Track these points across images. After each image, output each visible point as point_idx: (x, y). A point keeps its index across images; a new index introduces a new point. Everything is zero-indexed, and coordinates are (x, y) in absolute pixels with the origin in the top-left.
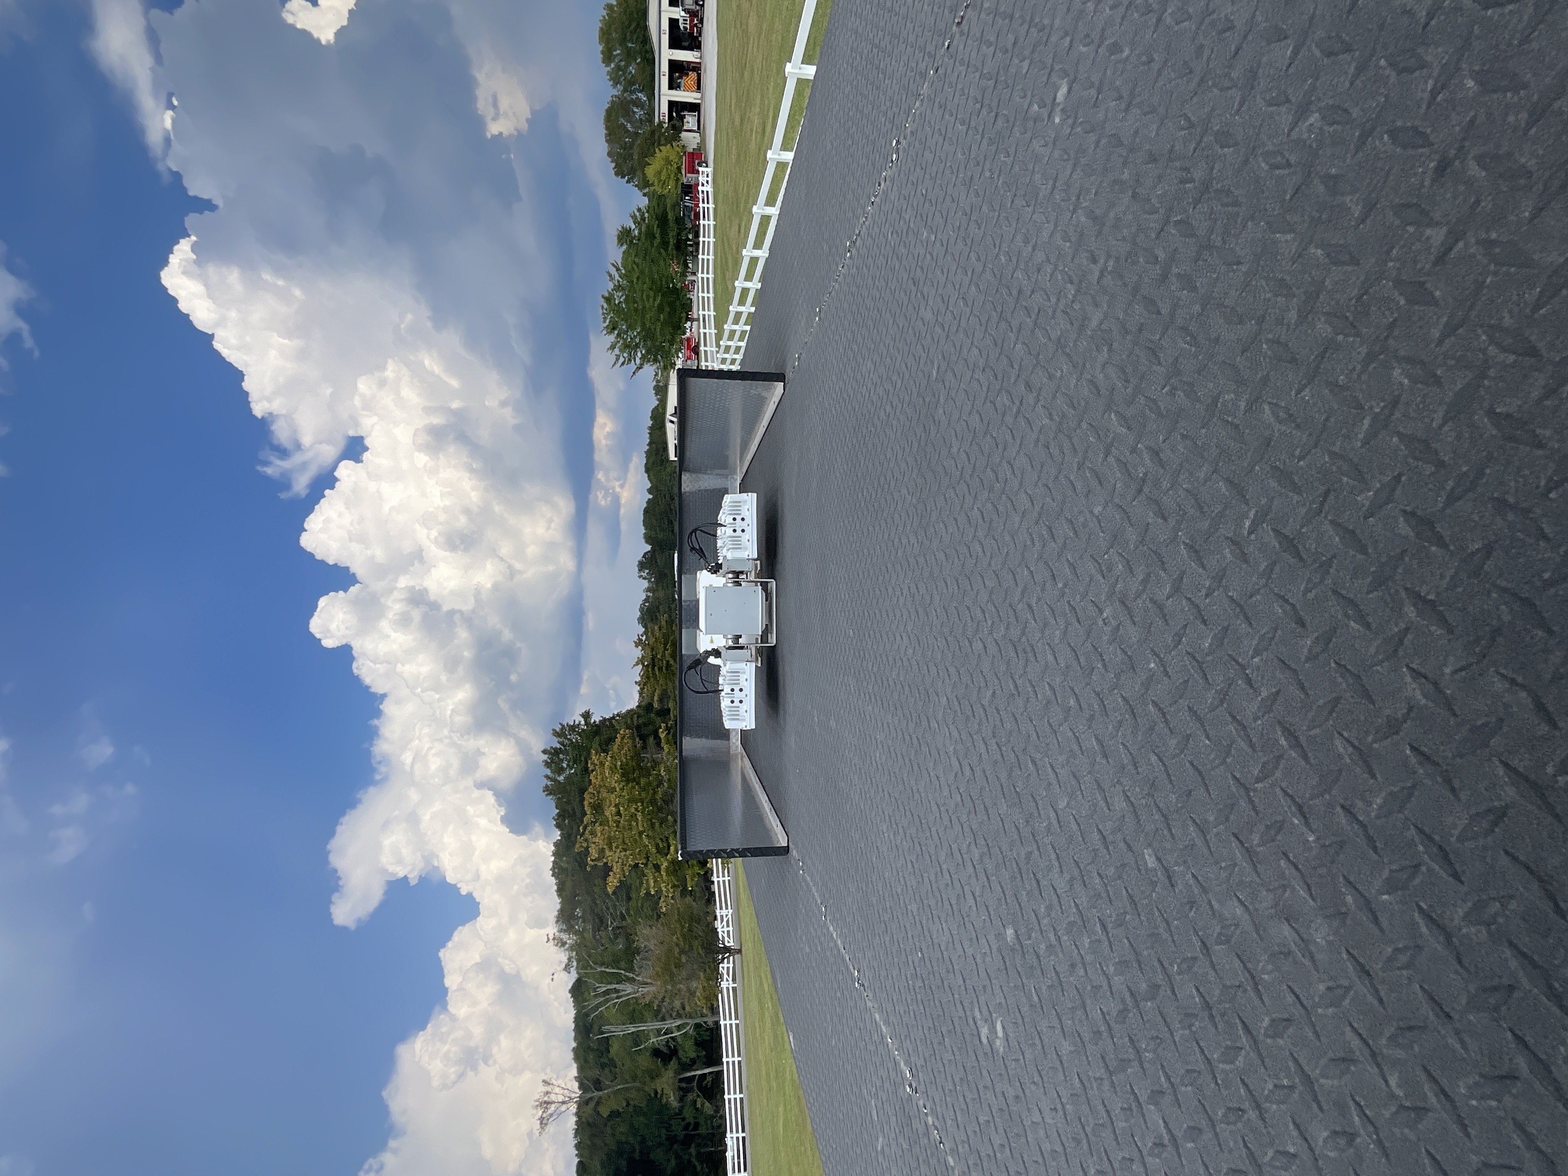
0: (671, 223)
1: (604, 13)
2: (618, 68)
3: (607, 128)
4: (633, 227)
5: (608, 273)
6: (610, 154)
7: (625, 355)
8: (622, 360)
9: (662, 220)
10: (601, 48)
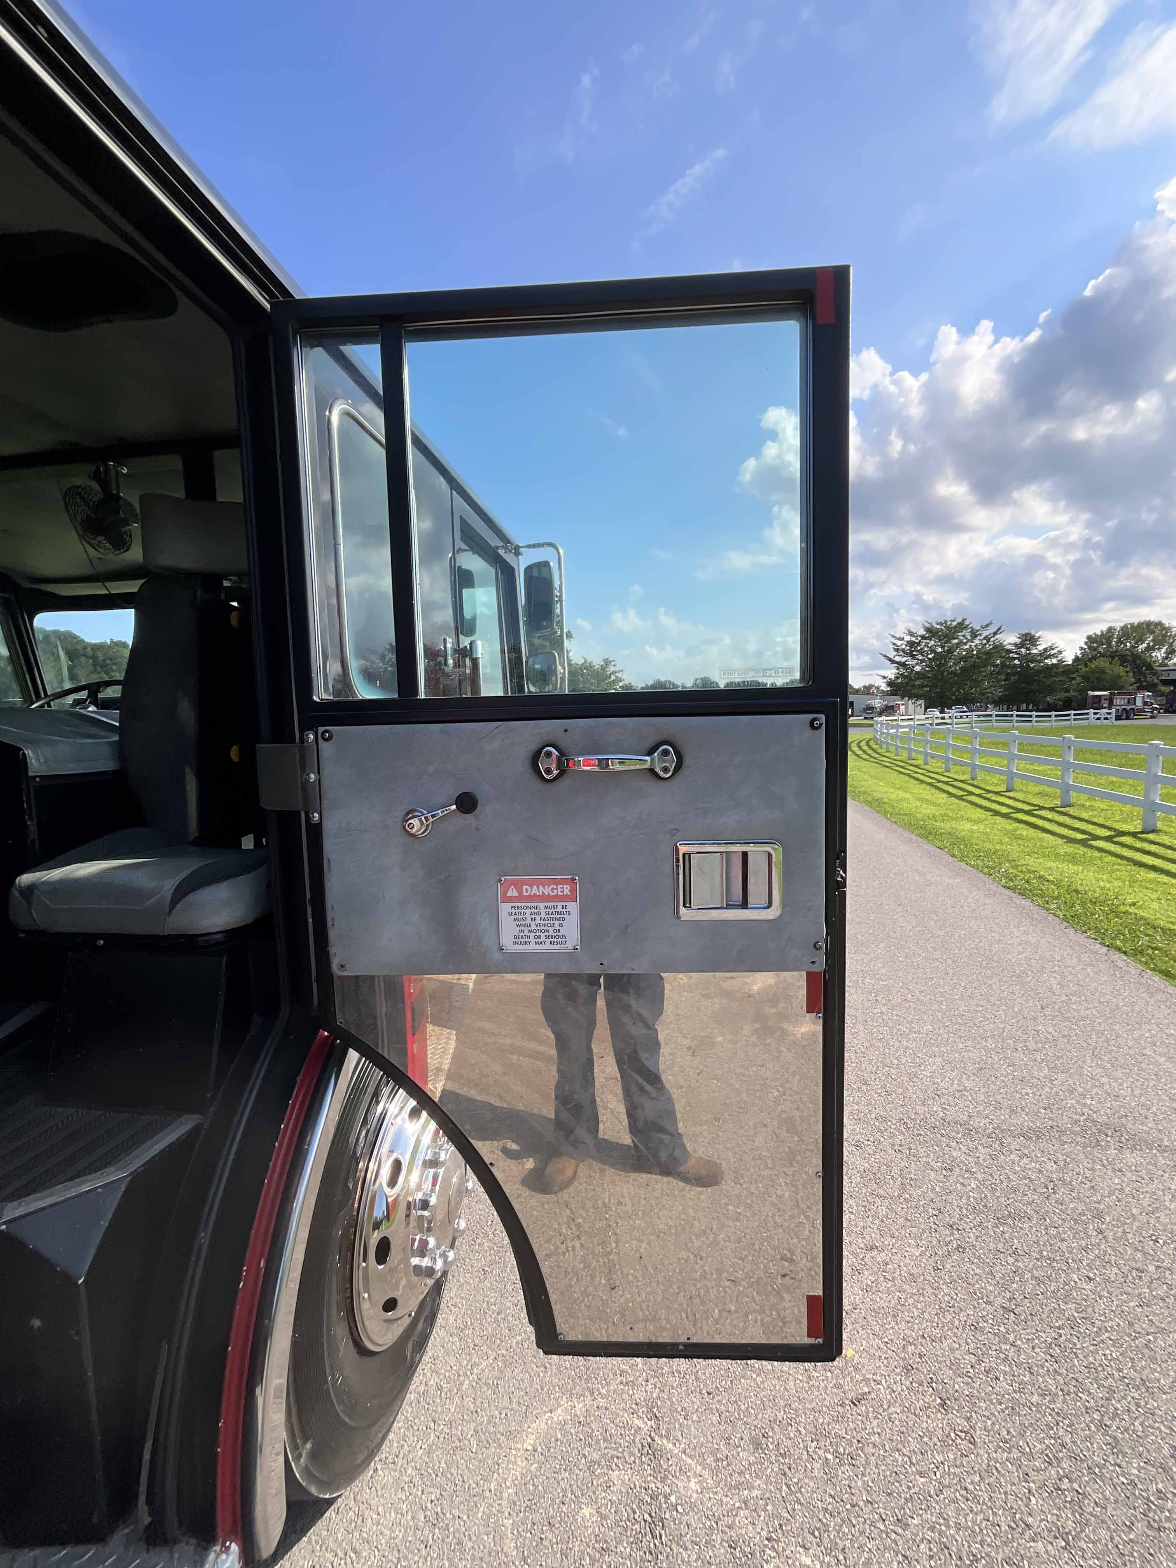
3: (1140, 625)
4: (1041, 648)
5: (991, 623)
6: (1110, 629)
7: (904, 647)
8: (899, 643)
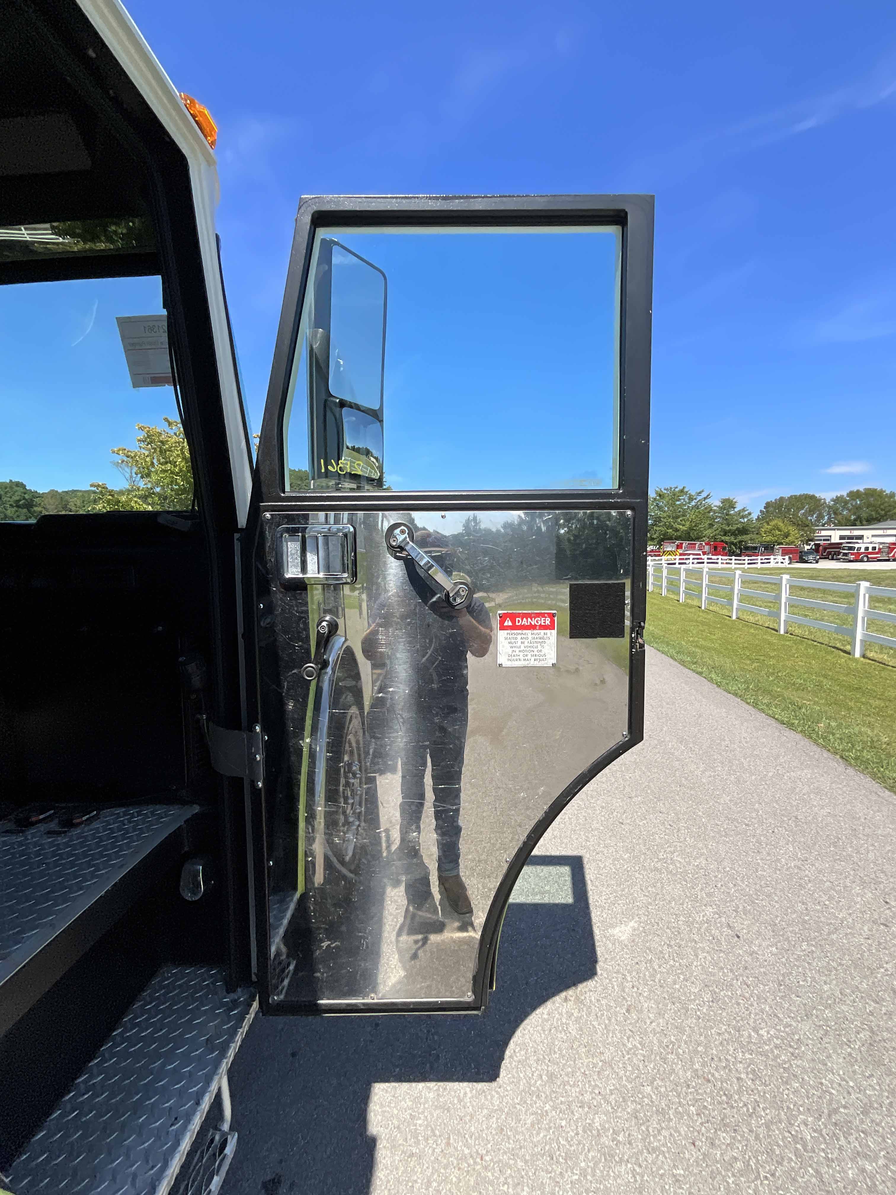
0: (740, 538)
1: (888, 492)
2: (846, 502)
3: (801, 496)
4: (736, 510)
5: (703, 491)
6: (781, 498)
9: (743, 531)
10: (862, 489)
